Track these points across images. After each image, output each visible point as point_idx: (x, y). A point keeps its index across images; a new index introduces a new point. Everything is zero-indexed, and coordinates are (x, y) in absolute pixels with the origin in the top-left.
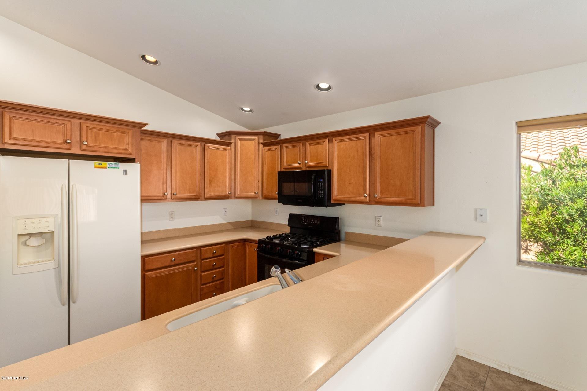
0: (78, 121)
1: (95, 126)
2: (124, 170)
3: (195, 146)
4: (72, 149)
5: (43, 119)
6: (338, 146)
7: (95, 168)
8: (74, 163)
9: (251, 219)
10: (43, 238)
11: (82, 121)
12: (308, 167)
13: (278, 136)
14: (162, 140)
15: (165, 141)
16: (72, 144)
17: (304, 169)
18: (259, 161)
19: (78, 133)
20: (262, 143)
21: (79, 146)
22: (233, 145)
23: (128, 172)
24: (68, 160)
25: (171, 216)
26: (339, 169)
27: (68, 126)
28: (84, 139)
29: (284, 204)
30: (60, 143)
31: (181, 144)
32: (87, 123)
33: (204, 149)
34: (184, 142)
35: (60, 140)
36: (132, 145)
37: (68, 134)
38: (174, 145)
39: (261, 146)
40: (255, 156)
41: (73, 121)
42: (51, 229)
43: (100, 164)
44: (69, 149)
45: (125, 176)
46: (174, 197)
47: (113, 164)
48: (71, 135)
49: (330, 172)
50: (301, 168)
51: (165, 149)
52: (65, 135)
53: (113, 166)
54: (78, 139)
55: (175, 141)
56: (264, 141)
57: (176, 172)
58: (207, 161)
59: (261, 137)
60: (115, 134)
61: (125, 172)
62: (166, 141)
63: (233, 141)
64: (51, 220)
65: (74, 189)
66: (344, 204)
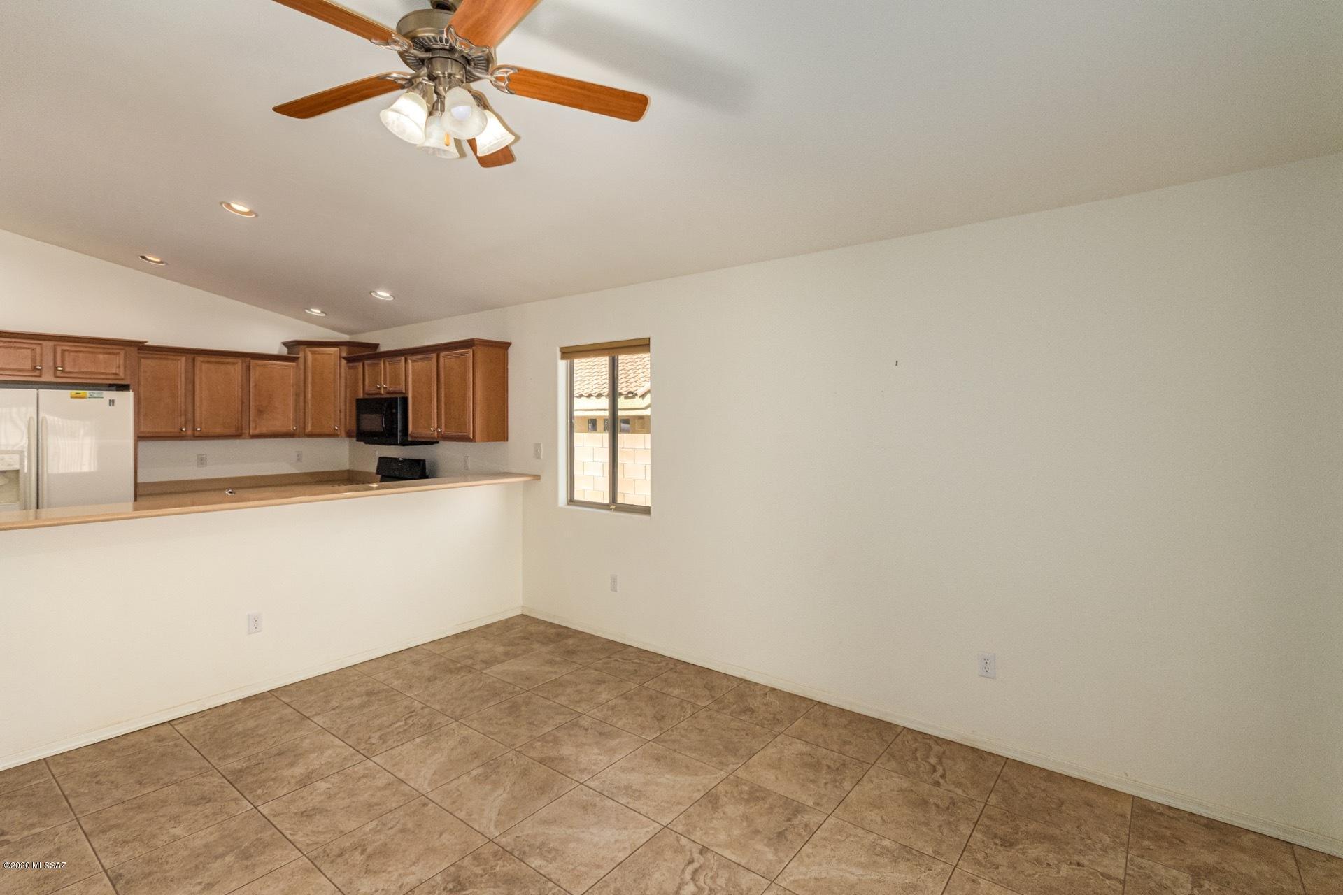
0: (51, 344)
1: (73, 348)
2: (110, 400)
3: (234, 364)
4: (43, 376)
5: (7, 344)
6: (413, 366)
7: (72, 397)
8: (45, 394)
9: (348, 468)
10: (7, 477)
11: (56, 343)
12: (388, 393)
13: (376, 346)
14: (179, 358)
15: (183, 361)
16: (43, 371)
17: (384, 396)
18: (340, 383)
19: (51, 357)
20: (344, 358)
21: (52, 371)
22: (301, 360)
23: (116, 403)
24: (36, 390)
25: (202, 461)
26: (414, 397)
27: (38, 350)
28: (59, 363)
29: (366, 443)
30: (28, 371)
31: (208, 362)
32: (62, 345)
33: (248, 368)
34: (214, 359)
35: (28, 366)
36: (125, 368)
37: (38, 359)
38: (198, 364)
39: (344, 362)
40: (335, 375)
41: (44, 343)
42: (17, 467)
43: (77, 393)
44: (40, 376)
45: (112, 407)
46: (197, 434)
47: (96, 393)
48: (41, 360)
49: (405, 400)
50: (381, 394)
51: (183, 368)
52: (34, 360)
53: (95, 395)
54: (51, 364)
55: (199, 359)
56: (349, 353)
57: (201, 401)
58: (254, 384)
59: (344, 348)
60: (101, 356)
61: (112, 402)
62: (183, 359)
63: (301, 355)
64: (16, 457)
65: (44, 423)
66: (437, 442)
